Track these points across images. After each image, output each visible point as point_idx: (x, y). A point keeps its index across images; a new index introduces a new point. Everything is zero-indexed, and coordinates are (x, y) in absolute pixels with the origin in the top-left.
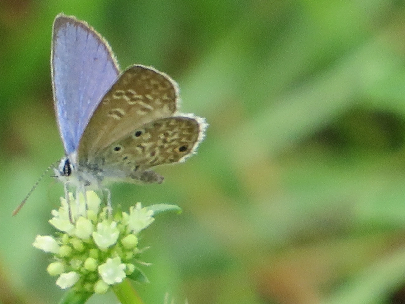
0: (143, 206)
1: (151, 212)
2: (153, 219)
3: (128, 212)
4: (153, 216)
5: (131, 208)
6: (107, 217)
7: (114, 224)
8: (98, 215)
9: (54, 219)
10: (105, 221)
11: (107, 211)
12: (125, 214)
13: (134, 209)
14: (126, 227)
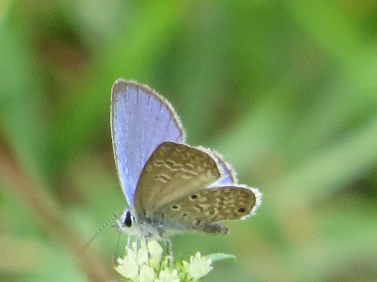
0: (202, 255)
1: (210, 261)
2: (212, 268)
3: (189, 262)
4: (211, 265)
5: (191, 258)
6: (168, 266)
7: (175, 272)
8: (160, 264)
9: (120, 267)
10: (167, 269)
11: (169, 260)
12: (185, 263)
13: (193, 258)
14: (186, 275)
